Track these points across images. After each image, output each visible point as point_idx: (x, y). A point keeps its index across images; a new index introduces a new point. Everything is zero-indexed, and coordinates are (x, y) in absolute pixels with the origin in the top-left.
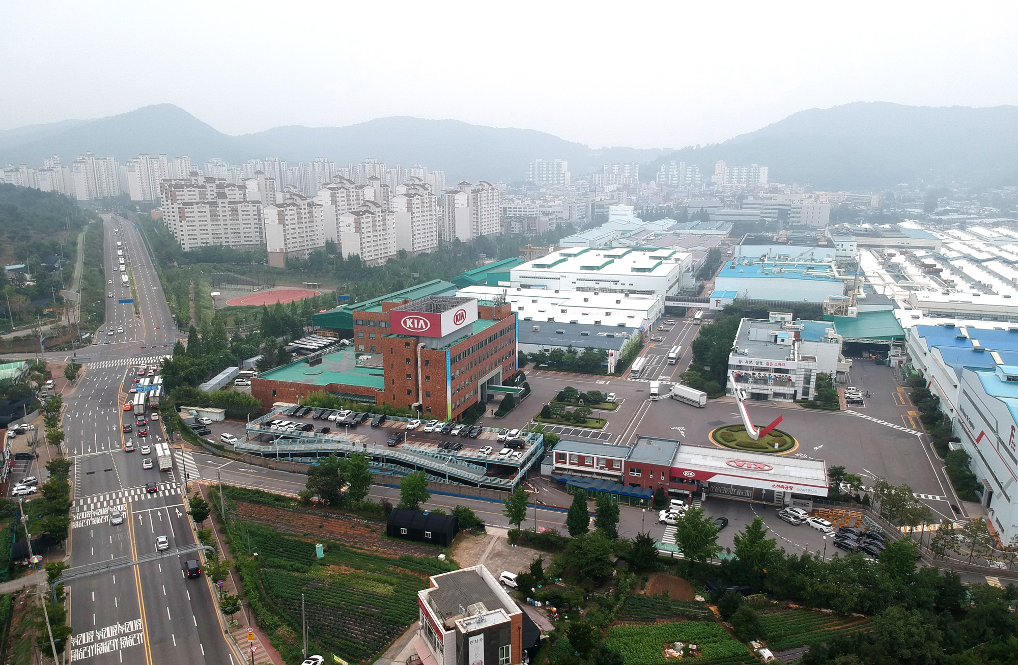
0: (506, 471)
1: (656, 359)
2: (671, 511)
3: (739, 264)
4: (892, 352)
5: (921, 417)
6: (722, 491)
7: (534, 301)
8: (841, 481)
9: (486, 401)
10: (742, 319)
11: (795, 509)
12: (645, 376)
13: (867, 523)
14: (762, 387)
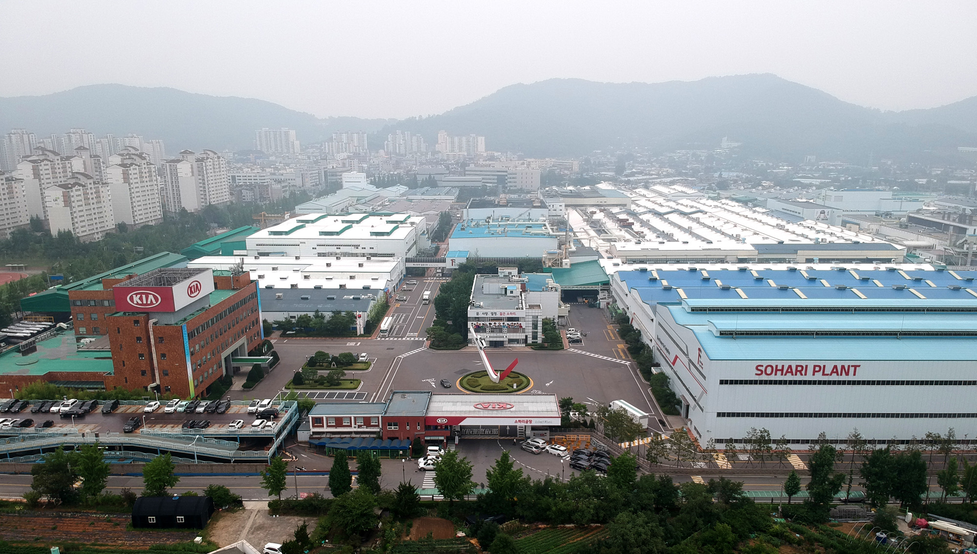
0: (261, 442)
1: (403, 318)
2: (429, 457)
3: (468, 226)
4: (600, 296)
5: (629, 349)
6: (473, 432)
7: (274, 269)
8: (570, 410)
9: (231, 373)
10: (476, 275)
11: (536, 440)
12: (394, 335)
13: (594, 444)
14: (498, 334)
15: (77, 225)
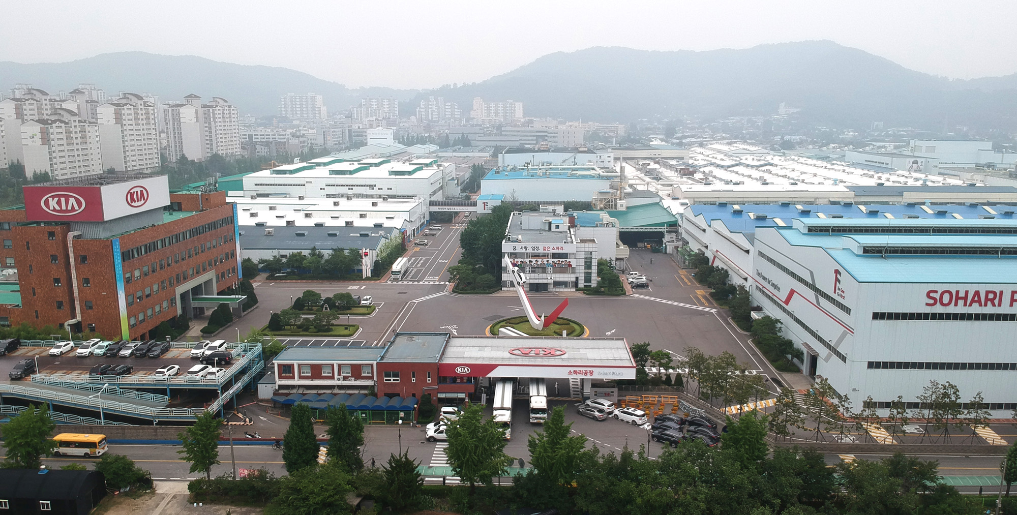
0: (203, 396)
1: (422, 261)
2: (442, 422)
3: (504, 170)
4: (667, 238)
5: (712, 295)
7: (271, 208)
8: (647, 361)
10: (512, 213)
11: (597, 401)
12: (409, 278)
13: (685, 408)
14: (541, 275)
15: (55, 167)
